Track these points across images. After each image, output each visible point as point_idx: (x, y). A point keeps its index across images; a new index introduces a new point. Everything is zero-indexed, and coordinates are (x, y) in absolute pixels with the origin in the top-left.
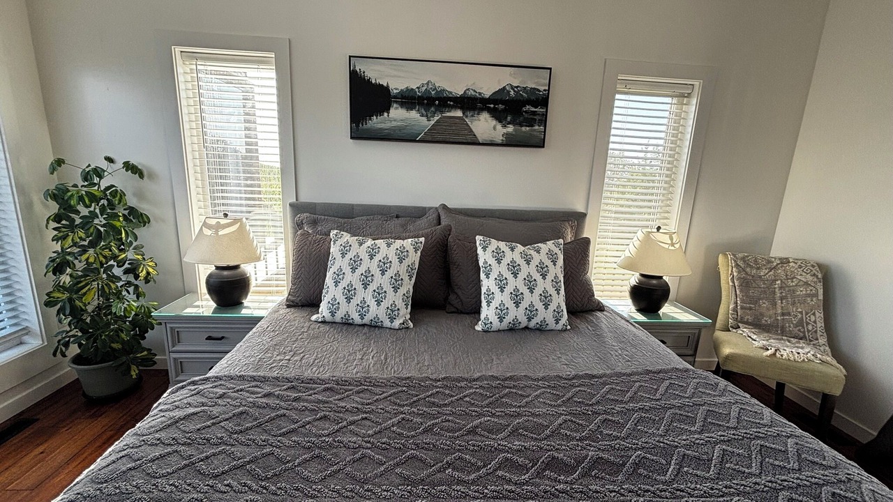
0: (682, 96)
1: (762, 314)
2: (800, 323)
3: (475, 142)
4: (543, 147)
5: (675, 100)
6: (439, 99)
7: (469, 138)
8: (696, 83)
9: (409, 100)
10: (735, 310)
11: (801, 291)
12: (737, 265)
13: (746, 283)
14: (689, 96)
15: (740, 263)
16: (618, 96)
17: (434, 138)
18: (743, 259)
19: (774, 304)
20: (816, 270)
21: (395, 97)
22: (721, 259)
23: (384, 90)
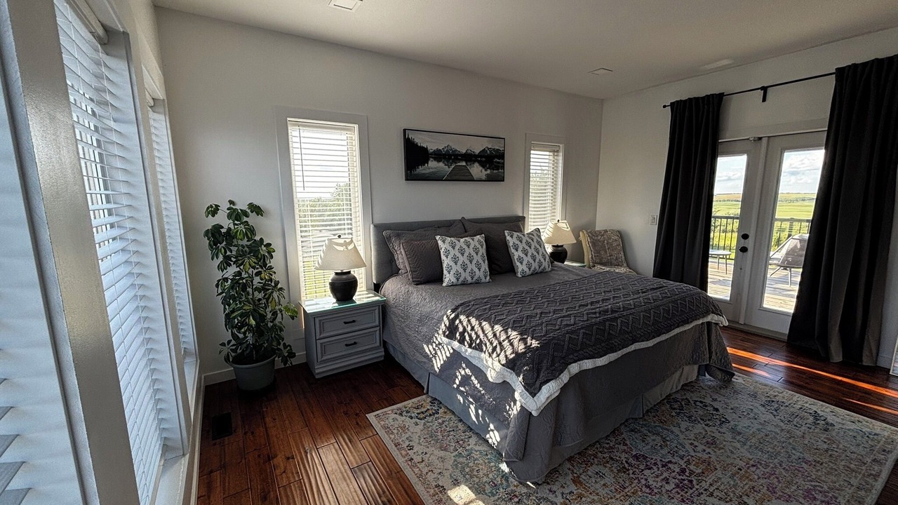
0: (554, 151)
1: (602, 258)
2: (616, 259)
3: (473, 180)
4: (503, 181)
5: (551, 154)
6: (453, 155)
7: (469, 178)
8: (561, 146)
9: (439, 156)
10: (592, 258)
11: (615, 244)
12: (589, 236)
13: (594, 244)
14: (558, 151)
15: (590, 234)
16: (532, 152)
17: (452, 178)
18: (590, 232)
19: (606, 252)
20: (618, 233)
21: (431, 154)
22: (581, 233)
23: (425, 150)
